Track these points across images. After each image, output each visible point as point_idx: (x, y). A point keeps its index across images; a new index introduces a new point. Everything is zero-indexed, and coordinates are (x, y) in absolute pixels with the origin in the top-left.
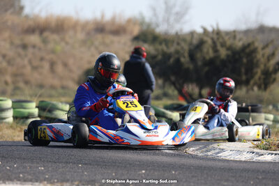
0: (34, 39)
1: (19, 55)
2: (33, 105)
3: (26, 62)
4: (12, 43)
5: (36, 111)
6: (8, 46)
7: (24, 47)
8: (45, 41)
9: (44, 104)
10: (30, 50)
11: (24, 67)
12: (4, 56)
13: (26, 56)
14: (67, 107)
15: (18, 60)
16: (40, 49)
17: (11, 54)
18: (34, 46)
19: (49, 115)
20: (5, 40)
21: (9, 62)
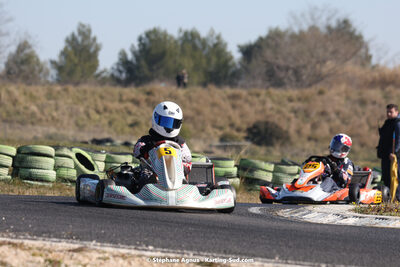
0: (375, 94)
1: (356, 113)
2: (233, 163)
3: (363, 120)
4: (348, 98)
5: (234, 170)
6: (343, 101)
7: (363, 103)
8: (386, 97)
9: (244, 162)
10: (370, 107)
11: (360, 126)
12: (338, 113)
13: (364, 113)
14: (271, 167)
15: (355, 118)
16: (380, 106)
17: (346, 110)
18: (374, 103)
19: (250, 176)
20: (339, 94)
21: (344, 121)
